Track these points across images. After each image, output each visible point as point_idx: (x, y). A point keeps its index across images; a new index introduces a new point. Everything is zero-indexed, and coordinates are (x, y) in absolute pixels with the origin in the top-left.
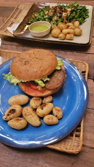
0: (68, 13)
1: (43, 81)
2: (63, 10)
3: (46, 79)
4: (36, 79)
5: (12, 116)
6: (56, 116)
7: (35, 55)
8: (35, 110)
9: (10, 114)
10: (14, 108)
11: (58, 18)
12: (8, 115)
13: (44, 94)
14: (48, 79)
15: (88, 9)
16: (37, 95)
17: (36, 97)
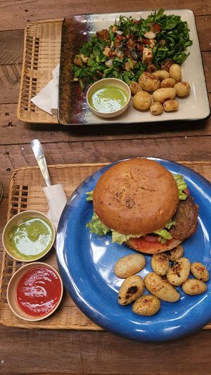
0: (152, 46)
1: (167, 229)
2: (141, 39)
3: (171, 224)
4: (155, 230)
5: (133, 297)
6: (201, 279)
7: (136, 181)
8: (164, 277)
9: (130, 294)
10: (134, 285)
11: (136, 62)
12: (127, 297)
13: (170, 248)
14: (174, 223)
15: (186, 23)
16: (159, 250)
17: (157, 254)
